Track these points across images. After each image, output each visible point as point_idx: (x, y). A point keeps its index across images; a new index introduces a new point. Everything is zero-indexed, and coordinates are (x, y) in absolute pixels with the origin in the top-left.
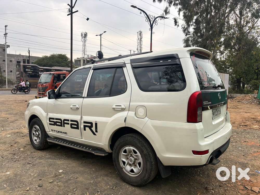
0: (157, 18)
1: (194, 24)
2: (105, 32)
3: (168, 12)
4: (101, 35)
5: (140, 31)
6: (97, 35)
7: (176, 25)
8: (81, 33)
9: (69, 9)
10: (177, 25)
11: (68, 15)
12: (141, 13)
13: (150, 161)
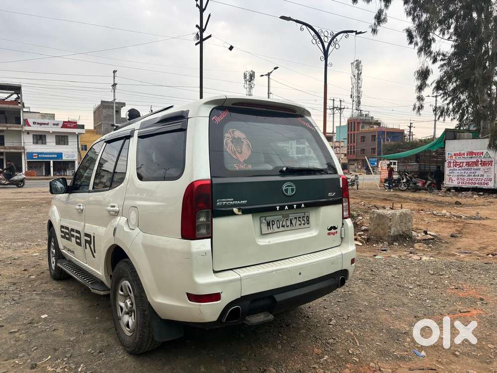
0: (337, 35)
1: (454, 38)
2: (276, 68)
3: (384, 18)
4: (269, 74)
5: (357, 61)
6: (262, 76)
7: (411, 42)
8: (244, 74)
9: (197, 34)
10: (413, 43)
11: (196, 44)
12: (302, 29)
13: (141, 308)
